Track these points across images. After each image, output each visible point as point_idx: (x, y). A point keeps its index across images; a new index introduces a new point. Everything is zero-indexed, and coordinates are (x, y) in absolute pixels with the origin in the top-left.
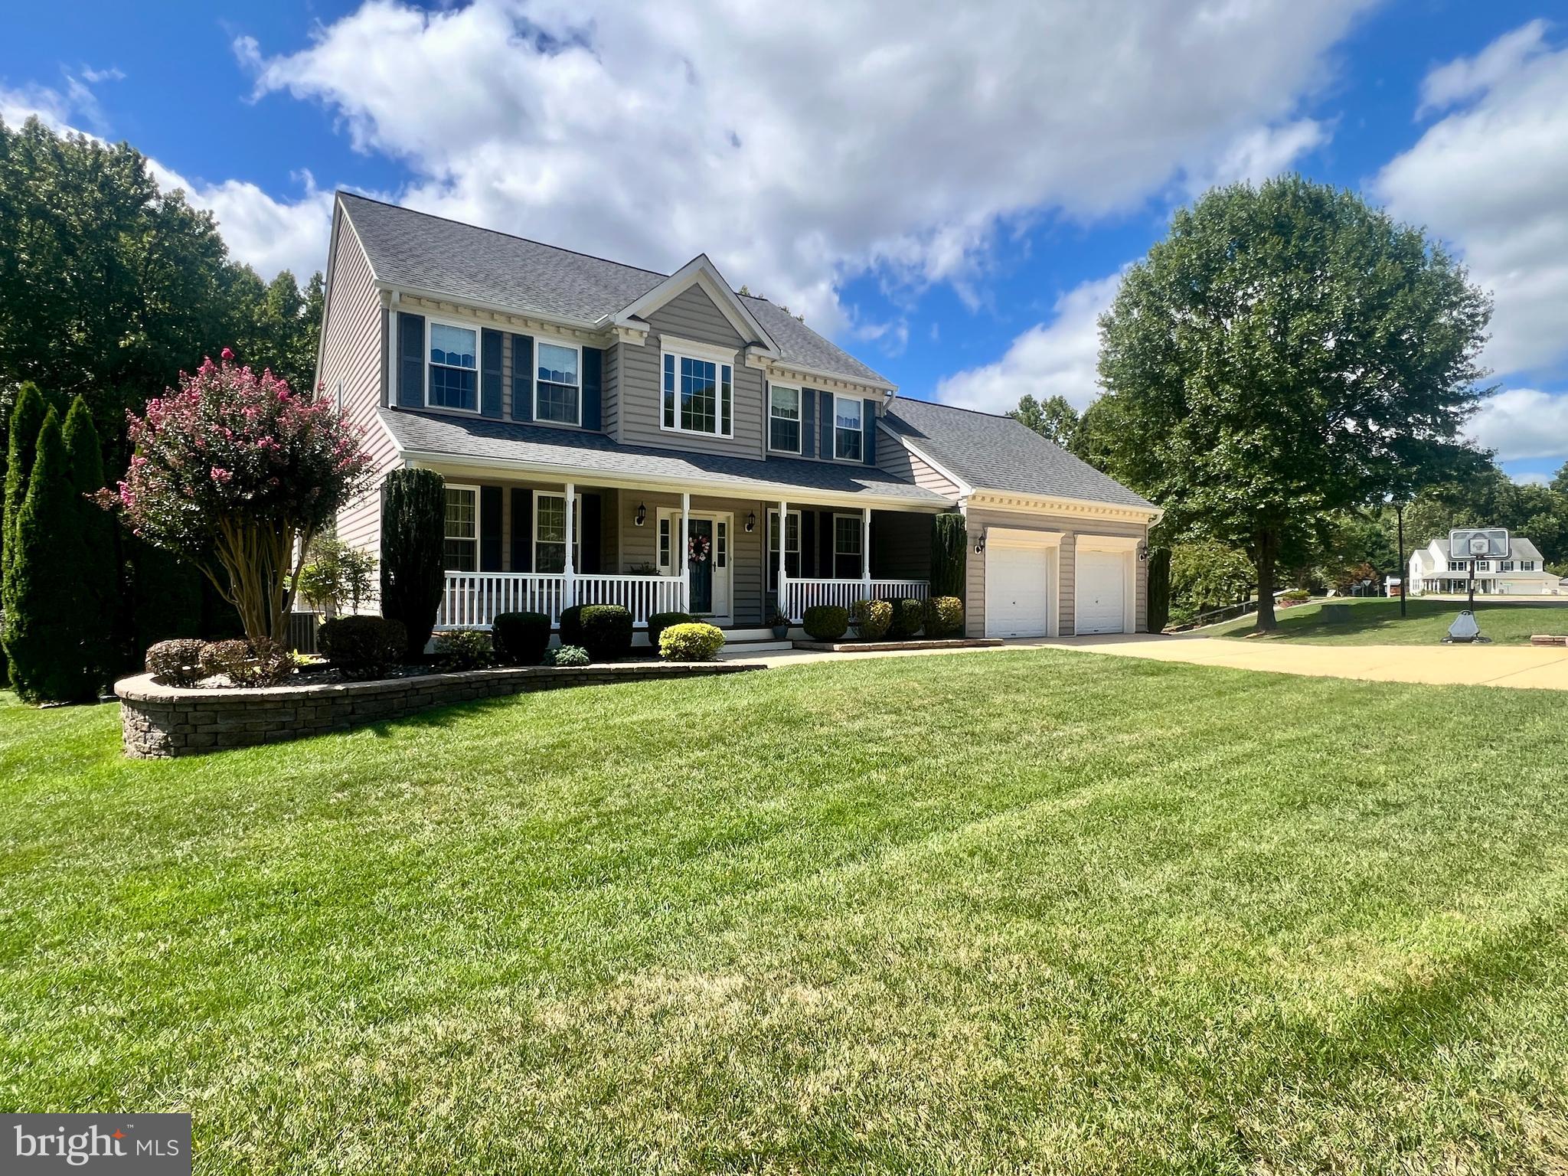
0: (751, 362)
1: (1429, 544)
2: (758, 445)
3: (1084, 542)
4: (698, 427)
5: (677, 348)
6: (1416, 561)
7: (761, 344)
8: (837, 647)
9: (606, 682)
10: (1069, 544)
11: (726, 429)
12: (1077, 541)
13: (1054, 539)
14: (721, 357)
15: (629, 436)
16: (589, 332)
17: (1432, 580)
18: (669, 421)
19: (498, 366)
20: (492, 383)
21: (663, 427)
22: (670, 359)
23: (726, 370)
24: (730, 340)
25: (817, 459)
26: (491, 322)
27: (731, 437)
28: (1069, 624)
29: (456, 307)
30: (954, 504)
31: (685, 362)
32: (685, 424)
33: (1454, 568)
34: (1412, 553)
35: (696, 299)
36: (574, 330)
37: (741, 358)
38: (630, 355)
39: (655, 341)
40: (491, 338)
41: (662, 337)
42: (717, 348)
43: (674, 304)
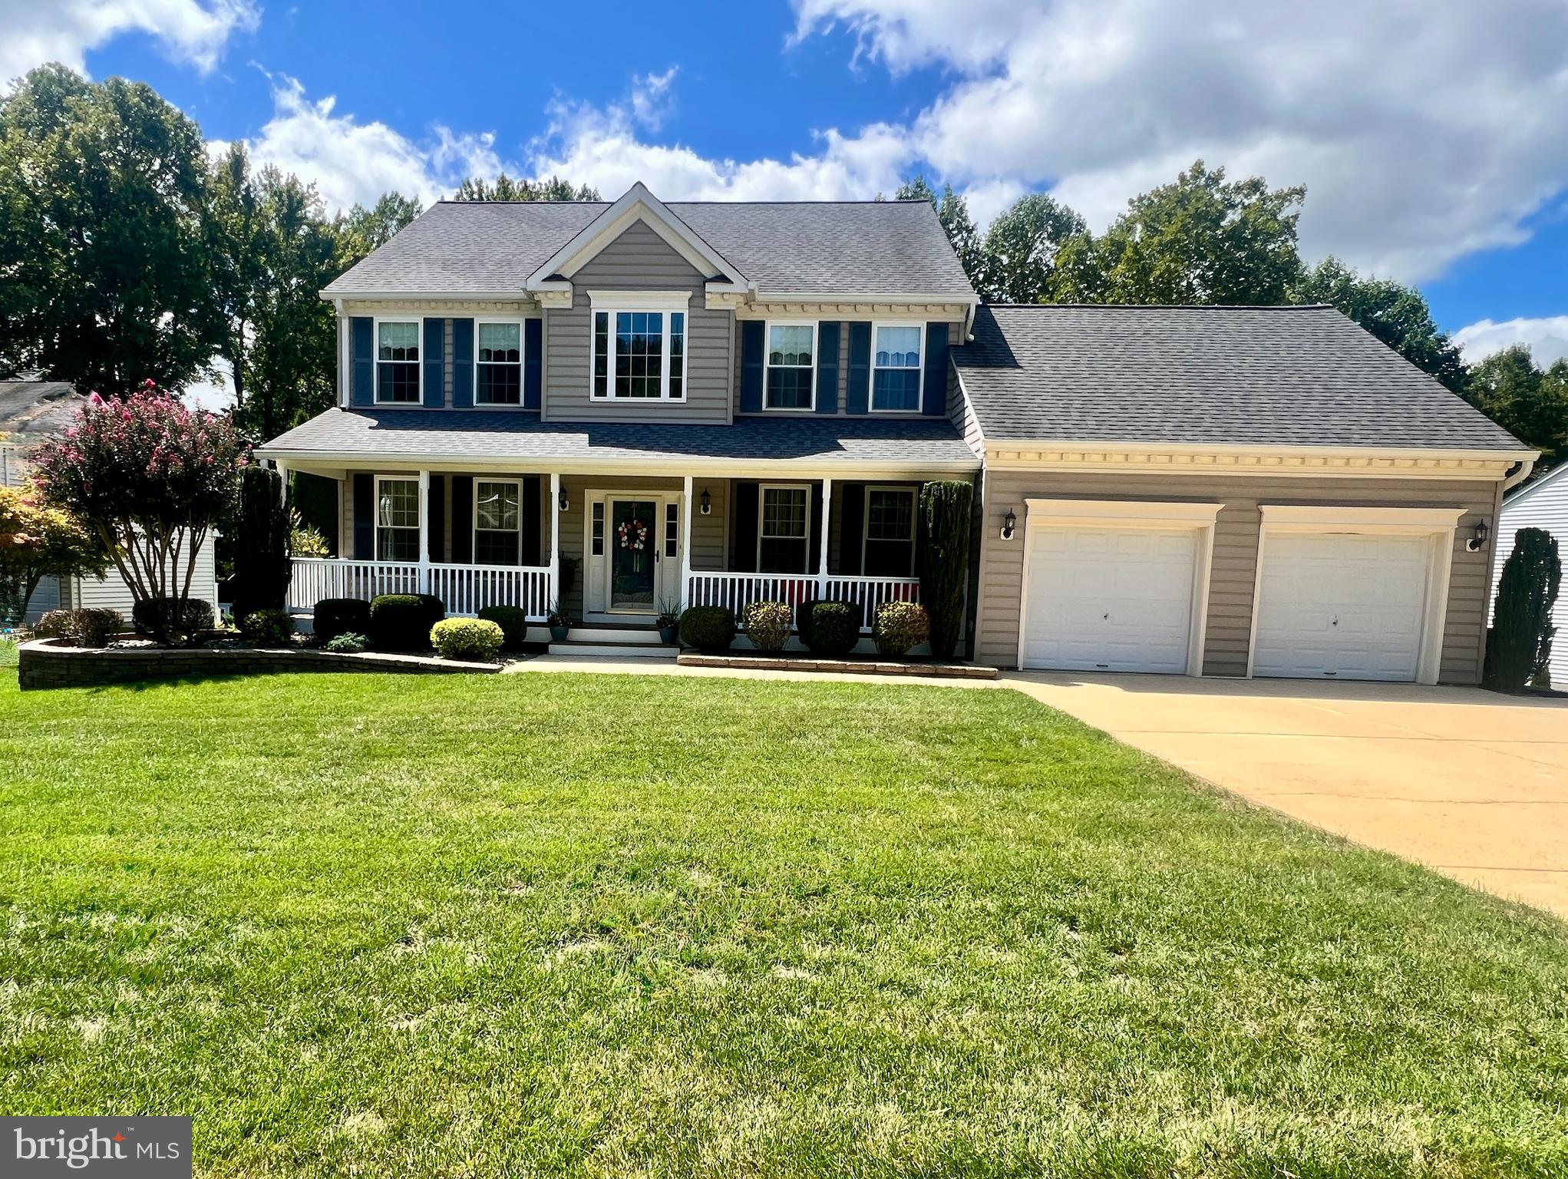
0: (713, 302)
2: (721, 408)
3: (1283, 515)
4: (638, 393)
5: (611, 303)
7: (722, 278)
11: (676, 391)
14: (669, 304)
18: (601, 389)
21: (593, 398)
22: (602, 318)
23: (677, 319)
24: (680, 280)
27: (683, 399)
31: (623, 318)
32: (621, 390)
35: (637, 238)
37: (697, 300)
38: (557, 320)
39: (581, 300)
41: (593, 293)
42: (664, 293)
43: (611, 250)
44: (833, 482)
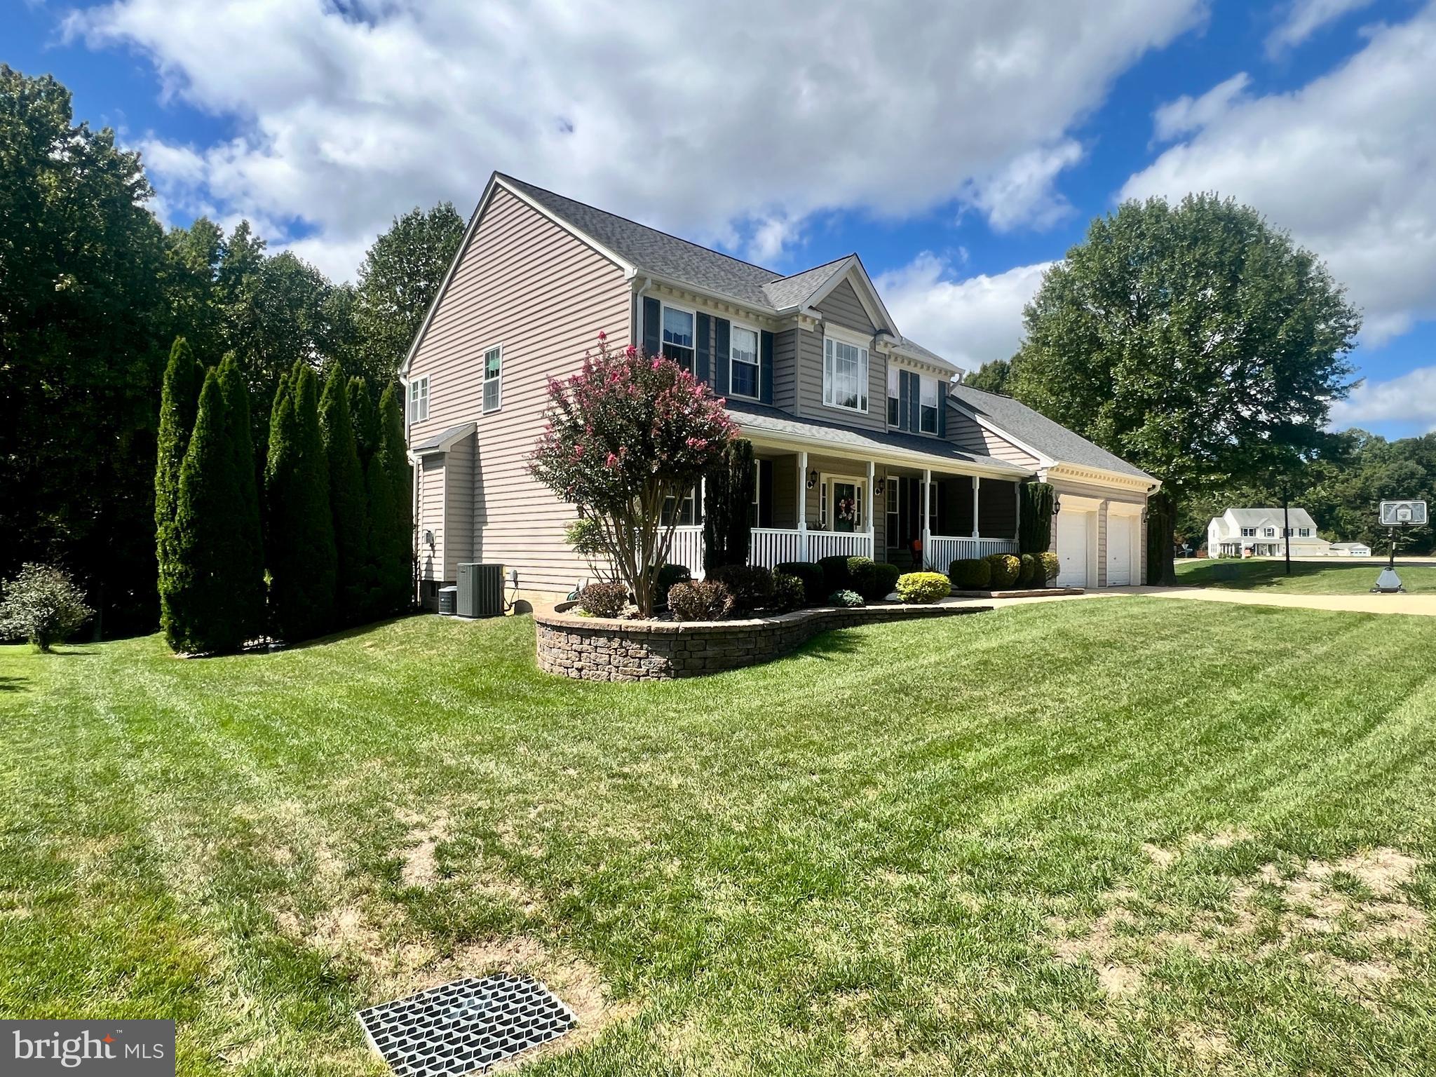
0: (879, 347)
1: (1225, 511)
2: (883, 419)
3: (1113, 505)
4: (847, 404)
5: (834, 334)
6: (1214, 526)
7: (888, 332)
8: (994, 594)
9: (882, 621)
10: (1105, 507)
11: (864, 407)
12: (1109, 506)
13: (1095, 504)
14: (860, 343)
15: (805, 410)
16: (768, 318)
17: (1228, 545)
18: (829, 398)
19: (707, 347)
20: (703, 359)
21: (825, 403)
22: (829, 342)
24: (865, 328)
25: (909, 432)
26: (703, 307)
27: (867, 412)
28: (1103, 577)
29: (682, 293)
30: (1033, 474)
31: (839, 347)
32: (839, 400)
33: (1246, 535)
34: (1210, 521)
35: (847, 292)
36: (758, 315)
38: (805, 339)
39: (820, 328)
40: (703, 319)
41: (827, 324)
42: (856, 333)
43: (832, 295)
44: (981, 479)
